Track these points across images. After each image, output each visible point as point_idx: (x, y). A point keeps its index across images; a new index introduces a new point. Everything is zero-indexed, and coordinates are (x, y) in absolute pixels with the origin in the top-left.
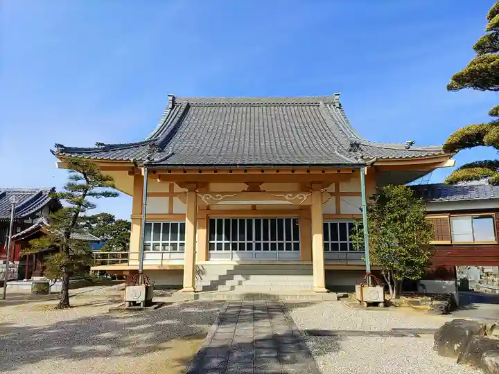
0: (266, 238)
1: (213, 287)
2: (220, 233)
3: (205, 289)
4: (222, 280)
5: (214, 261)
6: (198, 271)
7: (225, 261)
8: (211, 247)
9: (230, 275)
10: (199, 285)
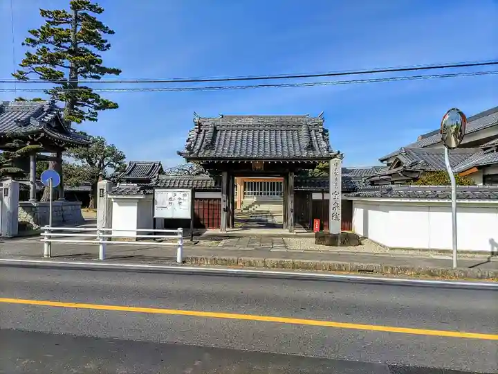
0: (268, 190)
1: (247, 208)
2: (248, 188)
3: (244, 209)
4: (250, 206)
5: (246, 199)
6: (242, 203)
7: (250, 200)
8: (245, 194)
9: (253, 204)
10: (242, 207)
